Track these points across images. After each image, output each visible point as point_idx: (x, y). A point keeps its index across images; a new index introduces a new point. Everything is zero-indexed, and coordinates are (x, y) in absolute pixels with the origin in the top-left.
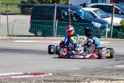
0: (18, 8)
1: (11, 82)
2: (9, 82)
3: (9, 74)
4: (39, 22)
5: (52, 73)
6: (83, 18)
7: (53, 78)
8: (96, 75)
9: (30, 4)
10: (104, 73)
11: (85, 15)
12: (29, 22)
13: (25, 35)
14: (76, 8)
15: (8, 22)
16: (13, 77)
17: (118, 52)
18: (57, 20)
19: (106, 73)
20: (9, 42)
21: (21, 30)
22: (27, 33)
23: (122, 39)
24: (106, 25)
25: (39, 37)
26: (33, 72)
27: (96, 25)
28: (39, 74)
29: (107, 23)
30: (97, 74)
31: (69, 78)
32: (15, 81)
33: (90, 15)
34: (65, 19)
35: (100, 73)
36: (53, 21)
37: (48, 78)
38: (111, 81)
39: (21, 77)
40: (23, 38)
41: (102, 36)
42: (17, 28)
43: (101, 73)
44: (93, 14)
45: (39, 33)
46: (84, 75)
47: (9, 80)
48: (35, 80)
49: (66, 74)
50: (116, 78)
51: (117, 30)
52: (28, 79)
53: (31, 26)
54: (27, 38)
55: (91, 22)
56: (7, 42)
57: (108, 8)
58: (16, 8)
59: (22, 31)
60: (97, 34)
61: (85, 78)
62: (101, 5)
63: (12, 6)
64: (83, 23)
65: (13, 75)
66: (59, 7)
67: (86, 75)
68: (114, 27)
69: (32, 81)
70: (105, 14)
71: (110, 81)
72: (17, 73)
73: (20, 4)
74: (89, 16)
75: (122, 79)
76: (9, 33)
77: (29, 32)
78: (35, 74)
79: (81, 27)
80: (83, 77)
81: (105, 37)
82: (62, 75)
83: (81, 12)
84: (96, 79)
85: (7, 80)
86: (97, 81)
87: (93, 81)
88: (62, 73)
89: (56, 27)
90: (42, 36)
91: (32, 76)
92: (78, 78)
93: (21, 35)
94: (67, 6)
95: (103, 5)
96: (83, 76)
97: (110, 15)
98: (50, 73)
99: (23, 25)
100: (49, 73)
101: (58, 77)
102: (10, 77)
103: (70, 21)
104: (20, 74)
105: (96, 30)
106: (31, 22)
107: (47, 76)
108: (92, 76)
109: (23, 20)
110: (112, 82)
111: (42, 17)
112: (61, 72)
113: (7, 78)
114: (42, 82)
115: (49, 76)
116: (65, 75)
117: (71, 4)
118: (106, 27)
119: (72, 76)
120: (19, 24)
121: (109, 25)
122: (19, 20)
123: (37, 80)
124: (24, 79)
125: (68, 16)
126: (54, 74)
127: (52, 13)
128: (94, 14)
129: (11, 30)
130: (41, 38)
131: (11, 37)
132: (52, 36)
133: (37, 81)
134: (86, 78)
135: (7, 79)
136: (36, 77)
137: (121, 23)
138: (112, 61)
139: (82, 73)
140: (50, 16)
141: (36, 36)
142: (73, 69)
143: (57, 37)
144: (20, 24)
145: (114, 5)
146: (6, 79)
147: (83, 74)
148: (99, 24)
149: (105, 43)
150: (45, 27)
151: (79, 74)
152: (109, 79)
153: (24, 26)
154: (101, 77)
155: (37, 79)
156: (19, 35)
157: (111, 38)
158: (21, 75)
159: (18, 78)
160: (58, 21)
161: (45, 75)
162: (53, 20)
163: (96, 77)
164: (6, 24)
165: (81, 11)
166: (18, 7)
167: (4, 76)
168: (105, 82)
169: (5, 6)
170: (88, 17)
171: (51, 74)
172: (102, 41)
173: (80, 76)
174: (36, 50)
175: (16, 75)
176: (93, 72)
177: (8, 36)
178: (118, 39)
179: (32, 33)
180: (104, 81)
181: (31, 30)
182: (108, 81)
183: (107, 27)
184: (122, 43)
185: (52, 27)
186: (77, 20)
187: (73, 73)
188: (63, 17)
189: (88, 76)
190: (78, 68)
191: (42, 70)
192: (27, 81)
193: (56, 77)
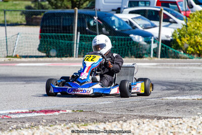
0: (21, 17)
1: (11, 122)
2: (8, 123)
3: (8, 112)
4: (52, 36)
5: (71, 109)
6: (117, 29)
7: (73, 117)
8: (136, 111)
9: (38, 9)
10: (147, 108)
11: (120, 24)
12: (38, 36)
13: (32, 55)
14: (106, 14)
15: (6, 37)
16: (14, 115)
17: (169, 78)
18: (79, 33)
19: (150, 108)
20: (8, 66)
21: (26, 49)
22: (34, 52)
23: (174, 59)
24: (151, 38)
25: (52, 58)
26: (43, 109)
27: (137, 38)
28: (52, 111)
29: (153, 36)
30: (138, 110)
31: (96, 116)
32: (16, 122)
33: (127, 24)
34: (91, 31)
35: (142, 108)
37: (65, 116)
39: (25, 116)
40: (29, 59)
41: (146, 56)
42: (21, 45)
44: (131, 24)
45: (53, 53)
46: (119, 112)
47: (8, 120)
49: (91, 110)
50: (165, 116)
52: (36, 119)
53: (41, 41)
54: (35, 59)
55: (128, 35)
56: (5, 66)
57: (154, 14)
58: (18, 16)
60: (137, 52)
61: (119, 116)
63: (13, 12)
64: (117, 37)
66: (82, 14)
67: (121, 112)
69: (41, 122)
70: (150, 23)
71: (156, 119)
72: (20, 111)
73: (24, 9)
75: (174, 116)
76: (8, 52)
77: (37, 51)
78: (46, 112)
79: (114, 42)
80: (117, 115)
81: (150, 56)
82: (86, 112)
83: (114, 20)
84: (135, 117)
85: (4, 120)
86: (138, 120)
87: (131, 120)
88: (86, 109)
89: (78, 42)
90: (58, 57)
91: (42, 114)
92: (110, 115)
93: (26, 55)
94: (94, 11)
95: (145, 10)
96: (117, 113)
97: (157, 23)
98: (69, 109)
99: (28, 41)
100: (66, 109)
101: (80, 115)
102: (10, 116)
104: (24, 111)
105: (137, 47)
106: (41, 37)
107: (64, 113)
109: (29, 34)
110: (160, 121)
111: (56, 29)
112: (84, 107)
113: (5, 117)
114: (56, 122)
115: (67, 113)
116: (90, 112)
117: (99, 10)
118: (151, 41)
119: (101, 114)
120: (24, 39)
121: (155, 39)
122: (23, 34)
124: (29, 119)
125: (94, 27)
126: (74, 111)
127: (72, 23)
128: (133, 23)
129: (10, 49)
130: (56, 59)
131: (12, 59)
132: (71, 55)
133: (48, 121)
134: (122, 116)
136: (48, 116)
137: (173, 36)
139: (116, 108)
140: (69, 26)
141: (48, 56)
142: (102, 103)
143: (79, 57)
145: (163, 9)
146: (3, 118)
147: (116, 110)
148: (141, 37)
150: (61, 44)
151: (111, 110)
152: (156, 117)
153: (30, 42)
154: (143, 114)
155: (48, 118)
156: (23, 55)
157: (158, 57)
158: (26, 113)
159: (20, 118)
161: (61, 112)
162: (72, 33)
163: (135, 114)
164: (3, 40)
165: (113, 18)
166: (21, 14)
167: (1, 114)
168: (148, 121)
169: (2, 13)
170: (125, 27)
171: (70, 111)
173: (112, 113)
175: (18, 113)
176: (132, 107)
177: (7, 57)
178: (168, 59)
179: (43, 52)
181: (41, 48)
182: (153, 119)
183: (152, 42)
184: (175, 65)
185: (71, 43)
186: (108, 33)
187: (102, 109)
188: (87, 28)
189: (124, 113)
190: (109, 102)
191: (57, 106)
192: (34, 121)
193: (77, 115)
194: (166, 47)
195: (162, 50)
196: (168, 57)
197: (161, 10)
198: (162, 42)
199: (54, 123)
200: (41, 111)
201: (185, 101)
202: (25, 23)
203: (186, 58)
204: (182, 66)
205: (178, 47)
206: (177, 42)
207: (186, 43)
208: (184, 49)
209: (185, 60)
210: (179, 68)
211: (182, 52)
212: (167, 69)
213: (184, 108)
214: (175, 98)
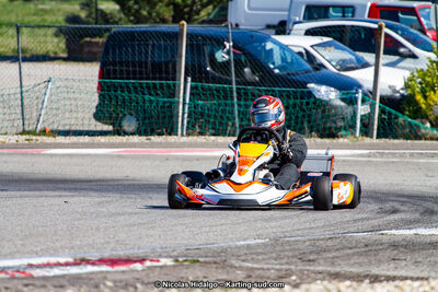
0: (56, 40)
1: (31, 287)
2: (25, 289)
3: (25, 262)
4: (127, 86)
5: (171, 257)
6: (277, 71)
7: (175, 274)
8: (321, 262)
9: (96, 23)
10: (348, 255)
11: (284, 59)
12: (96, 85)
13: (81, 129)
14: (252, 36)
15: (21, 87)
16: (38, 270)
17: (397, 185)
18: (189, 79)
19: (354, 254)
20: (26, 154)
21: (67, 115)
22: (86, 122)
23: (409, 142)
24: (357, 92)
25: (127, 137)
26: (107, 254)
27: (323, 93)
28: (128, 261)
29: (360, 86)
30: (325, 259)
31: (228, 273)
32: (44, 286)
33: (301, 59)
34: (217, 74)
36: (177, 82)
37: (156, 273)
38: (371, 282)
39: (65, 272)
40: (74, 139)
41: (343, 132)
42: (55, 106)
43: (337, 257)
44: (310, 58)
45: (129, 124)
46: (282, 264)
47: (25, 282)
48: (115, 282)
49: (218, 259)
50: (388, 273)
51: (393, 111)
52: (91, 279)
53: (102, 97)
54: (87, 139)
55: (304, 85)
56: (18, 154)
57: (363, 36)
58: (49, 39)
59: (70, 118)
60: (325, 123)
62: (339, 26)
63: (36, 30)
64: (277, 89)
65: (39, 266)
66: (197, 36)
67: (287, 263)
68: (383, 100)
69: (102, 286)
70: (353, 57)
71: (367, 281)
72: (53, 260)
73: (64, 24)
74: (299, 64)
75: (411, 274)
76: (26, 122)
77: (93, 120)
78: (113, 262)
80: (278, 270)
81: (353, 134)
82: (206, 263)
83: (271, 50)
84: (320, 276)
85: (16, 281)
86: (325, 283)
87: (309, 283)
88: (206, 256)
89: (187, 100)
90: (140, 135)
91: (105, 268)
92: (261, 271)
93: (67, 128)
94: (224, 30)
95: (344, 26)
96: (278, 267)
97: (369, 57)
98: (166, 257)
99: (71, 96)
100: (160, 256)
101: (190, 270)
102: (28, 271)
103: (234, 82)
105: (324, 111)
106: (100, 87)
107: (156, 267)
108: (308, 268)
109: (74, 80)
110: (376, 285)
111: (137, 69)
112: (202, 252)
113: (17, 275)
114: (136, 288)
115: (161, 267)
116: (215, 263)
117: (237, 25)
118: (356, 99)
119: (240, 268)
120: (62, 93)
121: (365, 94)
122: (61, 80)
123: (121, 281)
124: (75, 280)
125: (226, 64)
126: (177, 261)
127: (173, 57)
128: (314, 57)
129: (31, 114)
130: (136, 139)
131: (34, 138)
132: (172, 131)
133: (118, 284)
134: (289, 274)
135: (18, 278)
136: (117, 272)
137: (407, 86)
139: (274, 255)
140: (167, 64)
141: (119, 132)
142: (242, 243)
143: (188, 135)
144: (65, 95)
145: (384, 25)
146: (13, 277)
147: (276, 259)
148: (332, 89)
149: (353, 156)
150: (148, 104)
151: (264, 259)
152: (366, 276)
153: (75, 99)
154: (338, 269)
155: (119, 277)
156: (61, 128)
157: (372, 137)
158: (67, 264)
159: (54, 277)
160: (192, 81)
161: (148, 263)
162: (174, 79)
163: (320, 268)
164: (15, 94)
165: (269, 46)
166: (56, 35)
167: (9, 268)
168: (350, 286)
169: (12, 31)
170: (296, 66)
171: (169, 262)
172: (341, 147)
173: (266, 266)
174: (119, 180)
175: (48, 265)
176: (311, 253)
177: (24, 132)
178: (396, 141)
179: (106, 124)
180: (348, 283)
181: (100, 114)
182: (362, 281)
183: (360, 102)
184: (412, 155)
185: (171, 103)
186: (257, 79)
187: (243, 258)
188: (208, 69)
189: (293, 267)
190: (260, 241)
191: (139, 248)
192: (86, 284)
193: (185, 271)
194: (390, 113)
195: (381, 120)
196: (396, 137)
197: (380, 27)
198: (381, 102)
199: (131, 289)
200: (102, 261)
201: (434, 239)
202: (65, 55)
204: (427, 156)
205: (418, 113)
206: (417, 103)
207: (436, 104)
208: (432, 118)
209: (435, 142)
210: (422, 161)
211: (428, 125)
212: (393, 162)
213: (432, 255)
214: (413, 232)
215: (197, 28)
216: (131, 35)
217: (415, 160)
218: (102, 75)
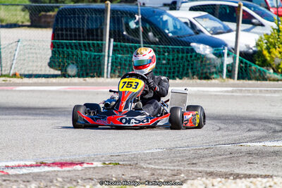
0: (23, 13)
1: (8, 182)
2: (4, 183)
3: (4, 164)
4: (71, 45)
5: (100, 161)
6: (170, 35)
7: (103, 173)
8: (201, 164)
9: (50, 3)
10: (219, 160)
11: (175, 27)
12: (49, 44)
13: (40, 73)
14: (154, 11)
16: (12, 170)
17: (251, 111)
18: (112, 40)
19: (222, 159)
20: (3, 90)
21: (31, 64)
22: (43, 69)
23: (259, 82)
24: (224, 49)
25: (70, 78)
26: (57, 160)
27: (201, 49)
28: (72, 164)
29: (226, 45)
30: (204, 163)
31: (139, 172)
32: (16, 181)
33: (186, 27)
34: (131, 37)
35: (209, 159)
36: (104, 42)
37: (91, 172)
38: (234, 179)
39: (30, 171)
40: (35, 80)
41: (215, 76)
42: (22, 58)
43: (211, 161)
44: (193, 26)
45: (72, 70)
46: (174, 166)
47: (4, 178)
48: (63, 178)
49: (132, 163)
50: (246, 173)
51: (248, 62)
52: (47, 176)
53: (54, 52)
54: (43, 80)
55: (188, 44)
57: (228, 11)
58: (18, 12)
59: (32, 66)
60: (203, 70)
61: (175, 172)
62: (212, 5)
63: (10, 7)
64: (170, 47)
65: (12, 168)
66: (117, 11)
67: (178, 165)
68: (243, 55)
69: (55, 181)
70: (222, 26)
71: (232, 178)
72: (22, 163)
73: (28, 3)
74: (186, 30)
75: (260, 173)
76: (3, 69)
77: (48, 68)
78: (62, 165)
79: (166, 54)
80: (172, 170)
81: (222, 77)
82: (124, 165)
83: (167, 21)
84: (200, 174)
86: (204, 179)
87: (193, 179)
88: (124, 161)
89: (111, 54)
90: (79, 76)
91: (57, 168)
92: (161, 171)
93: (30, 73)
94: (135, 7)
95: (215, 5)
96: (172, 168)
97: (232, 26)
98: (97, 161)
99: (34, 51)
100: (93, 160)
101: (114, 170)
102: (5, 171)
103: (142, 42)
104: (28, 163)
105: (202, 62)
106: (53, 46)
107: (90, 168)
108: (192, 168)
109: (35, 41)
110: (238, 180)
111: (77, 33)
112: (121, 158)
114: (78, 182)
115: (94, 168)
116: (130, 165)
117: (144, 4)
118: (223, 53)
119: (147, 169)
120: (27, 49)
121: (229, 50)
122: (26, 40)
123: (67, 178)
124: (37, 177)
125: (137, 30)
126: (104, 163)
127: (101, 25)
128: (195, 25)
129: (7, 63)
130: (76, 80)
131: (8, 79)
132: (100, 74)
133: (65, 180)
134: (179, 172)
136: (64, 171)
137: (257, 45)
138: (238, 132)
139: (169, 160)
140: (97, 30)
141: (65, 75)
142: (148, 151)
143: (111, 77)
144: (29, 50)
145: (242, 4)
147: (170, 163)
148: (208, 47)
149: (222, 92)
150: (84, 57)
151: (163, 163)
152: (232, 174)
153: (36, 53)
154: (212, 170)
155: (66, 175)
156: (26, 73)
157: (234, 79)
158: (31, 166)
159: (23, 174)
160: (114, 41)
161: (85, 165)
162: (102, 40)
163: (200, 169)
165: (165, 18)
166: (23, 10)
168: (220, 182)
170: (183, 31)
171: (99, 164)
172: (214, 85)
173: (164, 168)
174: (65, 108)
175: (19, 166)
176: (194, 158)
177: (1, 76)
178: (250, 82)
179: (56, 69)
180: (219, 179)
181: (53, 64)
182: (228, 178)
183: (226, 55)
184: (261, 91)
185: (100, 56)
186: (157, 40)
187: (149, 162)
188: (125, 33)
189: (182, 168)
190: (160, 150)
191: (79, 155)
192: (44, 180)
193: (110, 170)
194: (246, 63)
195: (240, 68)
196: (250, 79)
197: (240, 6)
198: (240, 55)
199: (75, 183)
200: (55, 164)
201: (276, 149)
202: (29, 23)
203: (278, 80)
204: (271, 92)
205: (265, 63)
206: (264, 56)
207: (277, 57)
208: (274, 66)
209: (276, 83)
210: (267, 95)
211: (272, 71)
212: (248, 96)
213: (275, 160)
214: (262, 144)
215: (117, 6)
216: (73, 11)
217: (263, 95)
218: (53, 37)
